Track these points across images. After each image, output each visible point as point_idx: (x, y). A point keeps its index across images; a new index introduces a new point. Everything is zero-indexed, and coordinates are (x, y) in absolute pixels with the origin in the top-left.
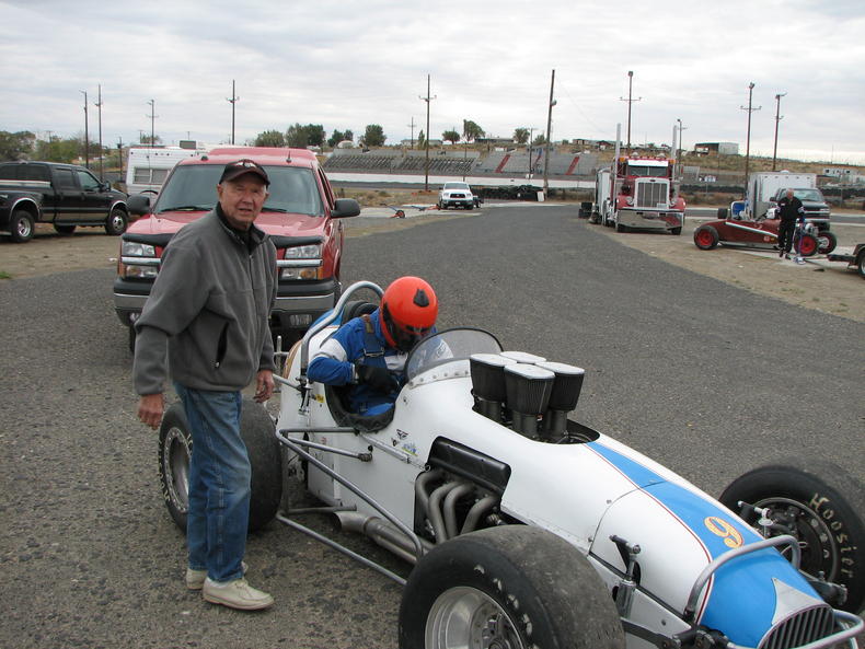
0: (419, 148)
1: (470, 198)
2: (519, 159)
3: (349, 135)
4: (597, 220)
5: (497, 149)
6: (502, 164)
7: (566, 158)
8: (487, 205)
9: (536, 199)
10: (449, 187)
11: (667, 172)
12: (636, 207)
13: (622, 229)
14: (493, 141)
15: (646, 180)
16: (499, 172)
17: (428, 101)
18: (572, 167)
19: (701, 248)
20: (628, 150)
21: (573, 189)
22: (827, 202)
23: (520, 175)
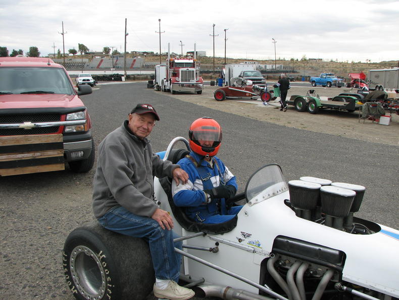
0: (58, 58)
1: (92, 81)
2: (107, 62)
3: (21, 52)
4: (159, 89)
5: (96, 57)
6: (100, 64)
7: (130, 60)
8: (99, 84)
9: (121, 80)
10: (81, 76)
11: (193, 65)
12: (180, 82)
13: (175, 93)
14: (93, 53)
15: (185, 69)
16: (98, 68)
17: (63, 34)
18: (133, 64)
19: (218, 100)
20: (174, 56)
21: (138, 75)
22: (264, 77)
23: (108, 69)
